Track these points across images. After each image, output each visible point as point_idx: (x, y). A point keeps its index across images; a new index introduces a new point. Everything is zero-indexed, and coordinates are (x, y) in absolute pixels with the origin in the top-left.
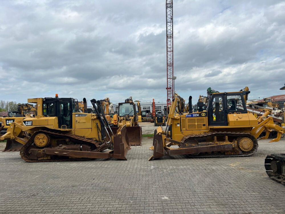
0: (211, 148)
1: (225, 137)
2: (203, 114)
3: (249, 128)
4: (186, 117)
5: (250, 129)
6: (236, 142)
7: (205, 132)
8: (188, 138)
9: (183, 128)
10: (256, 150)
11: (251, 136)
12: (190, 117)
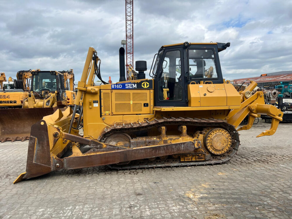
0: (153, 152)
1: (182, 128)
2: (144, 85)
3: (224, 110)
4: (112, 89)
5: (226, 113)
6: (201, 137)
7: (146, 118)
8: (110, 131)
9: (105, 111)
10: (236, 151)
11: (228, 125)
12: (119, 89)
